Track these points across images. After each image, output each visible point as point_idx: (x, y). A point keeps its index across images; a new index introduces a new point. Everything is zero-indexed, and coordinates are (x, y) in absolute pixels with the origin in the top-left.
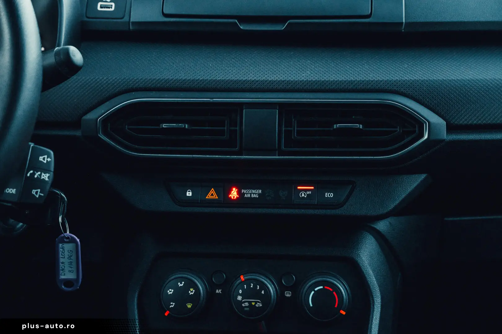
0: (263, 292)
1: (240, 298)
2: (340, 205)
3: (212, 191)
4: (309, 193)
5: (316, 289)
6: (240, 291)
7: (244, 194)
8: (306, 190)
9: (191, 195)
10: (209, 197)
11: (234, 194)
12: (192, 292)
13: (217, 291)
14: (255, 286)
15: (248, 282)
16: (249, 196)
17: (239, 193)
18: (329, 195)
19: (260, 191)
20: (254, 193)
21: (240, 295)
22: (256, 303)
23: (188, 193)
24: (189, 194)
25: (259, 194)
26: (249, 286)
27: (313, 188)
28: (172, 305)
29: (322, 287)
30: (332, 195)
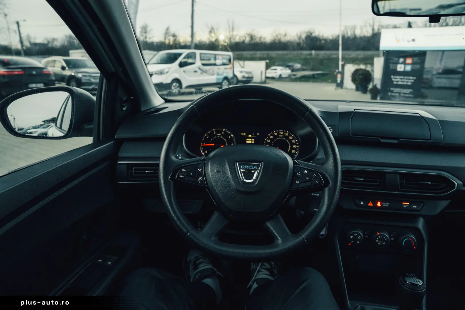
0: (386, 239)
1: (377, 241)
2: (420, 211)
3: (370, 203)
4: (407, 205)
5: (406, 239)
6: (377, 239)
7: (382, 204)
8: (406, 204)
9: (362, 204)
10: (369, 205)
11: (379, 204)
12: (359, 237)
13: (366, 236)
14: (383, 237)
15: (380, 235)
16: (385, 205)
17: (381, 204)
18: (415, 207)
19: (389, 204)
20: (387, 204)
21: (377, 240)
22: (383, 243)
23: (361, 203)
24: (362, 203)
25: (388, 205)
26: (381, 237)
27: (408, 203)
28: (352, 242)
29: (408, 239)
30: (416, 207)
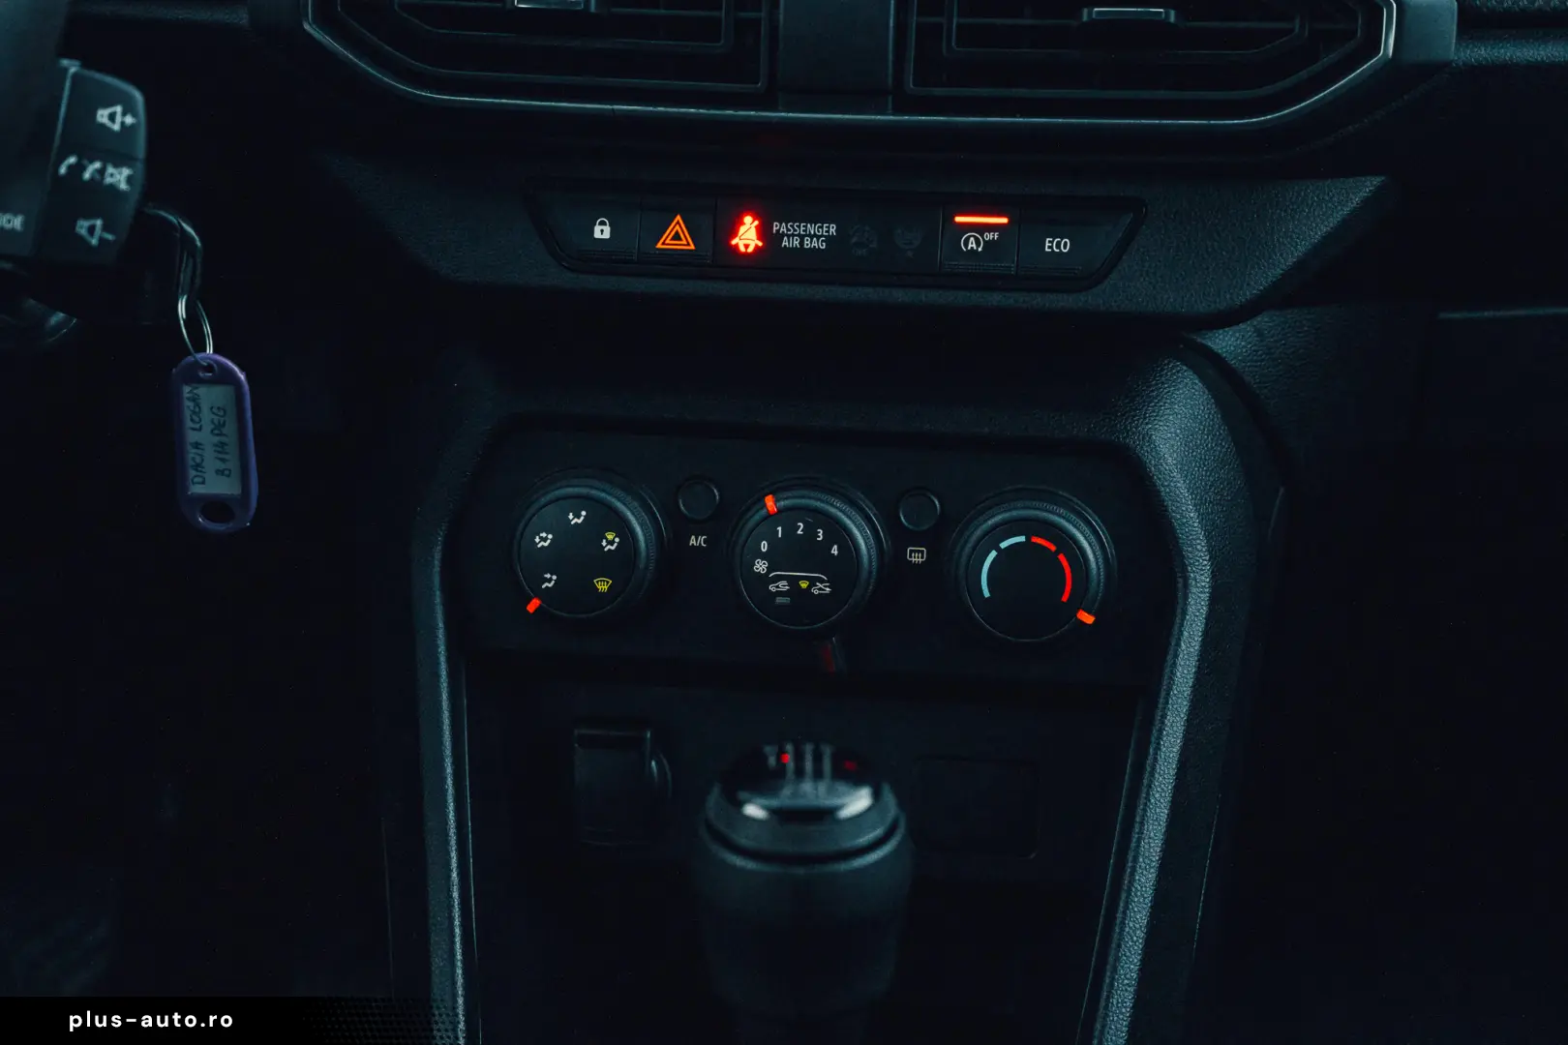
0: (835, 551)
1: (761, 566)
2: (1092, 279)
3: (678, 224)
4: (989, 236)
5: (1004, 545)
6: (764, 546)
7: (780, 236)
8: (982, 229)
9: (607, 235)
10: (665, 243)
11: (747, 236)
12: (611, 541)
13: (693, 541)
14: (810, 531)
15: (787, 515)
16: (796, 243)
17: (763, 232)
18: (1057, 245)
19: (833, 230)
20: (812, 236)
21: (763, 556)
22: (813, 581)
23: (597, 229)
24: (602, 232)
25: (829, 239)
26: (790, 530)
27: (1004, 220)
28: (550, 581)
29: (1022, 539)
30: (1065, 245)
